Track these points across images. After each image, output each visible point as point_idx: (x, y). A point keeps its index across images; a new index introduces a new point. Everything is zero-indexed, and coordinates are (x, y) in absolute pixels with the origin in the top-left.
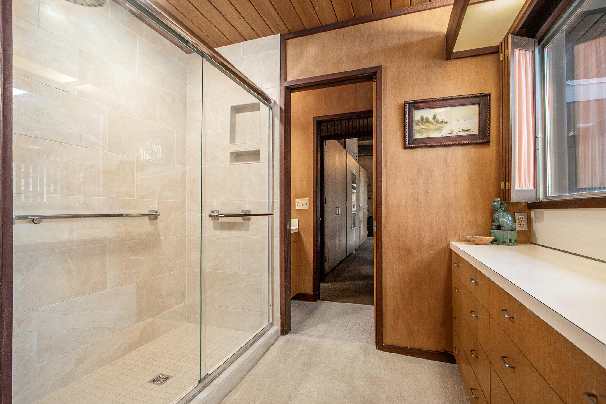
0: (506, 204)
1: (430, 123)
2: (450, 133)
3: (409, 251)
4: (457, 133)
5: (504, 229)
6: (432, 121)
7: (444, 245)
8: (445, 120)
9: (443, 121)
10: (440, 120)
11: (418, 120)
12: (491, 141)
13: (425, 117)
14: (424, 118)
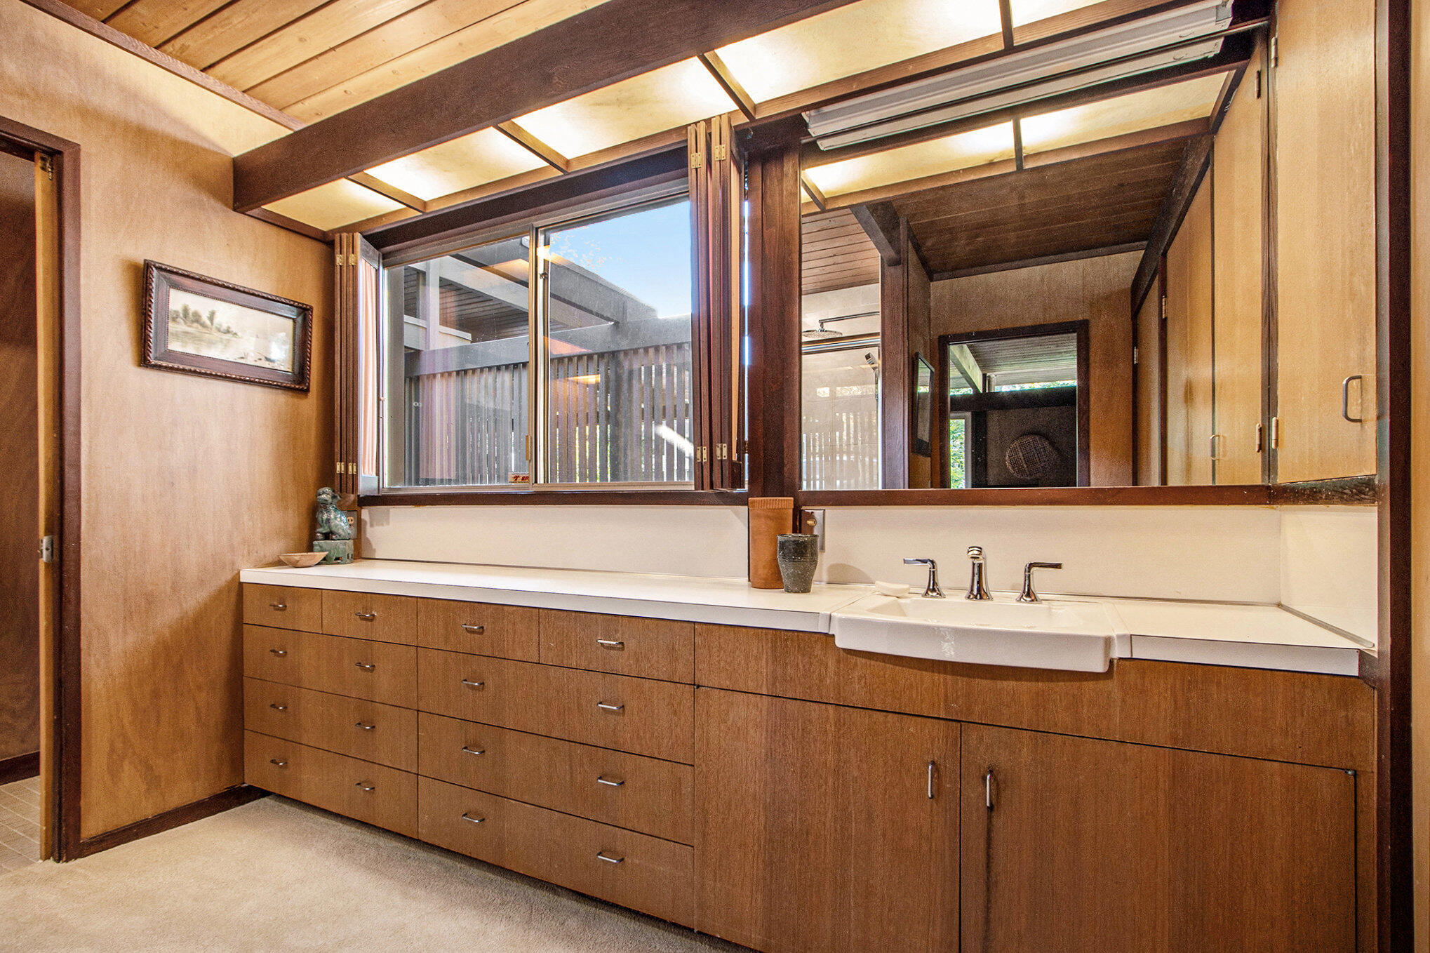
0: (339, 497)
1: (203, 325)
2: (242, 358)
3: (150, 600)
4: (256, 361)
5: (338, 537)
6: (208, 322)
7: (228, 576)
8: (233, 329)
9: (230, 330)
10: (224, 327)
11: (176, 312)
12: (311, 390)
13: (192, 309)
14: (191, 312)
